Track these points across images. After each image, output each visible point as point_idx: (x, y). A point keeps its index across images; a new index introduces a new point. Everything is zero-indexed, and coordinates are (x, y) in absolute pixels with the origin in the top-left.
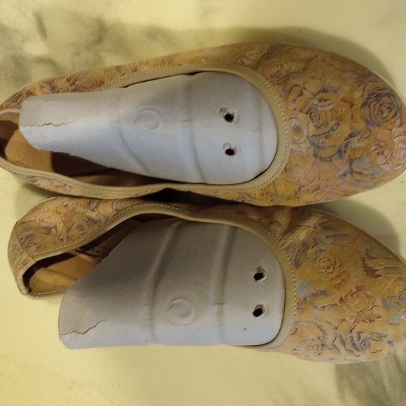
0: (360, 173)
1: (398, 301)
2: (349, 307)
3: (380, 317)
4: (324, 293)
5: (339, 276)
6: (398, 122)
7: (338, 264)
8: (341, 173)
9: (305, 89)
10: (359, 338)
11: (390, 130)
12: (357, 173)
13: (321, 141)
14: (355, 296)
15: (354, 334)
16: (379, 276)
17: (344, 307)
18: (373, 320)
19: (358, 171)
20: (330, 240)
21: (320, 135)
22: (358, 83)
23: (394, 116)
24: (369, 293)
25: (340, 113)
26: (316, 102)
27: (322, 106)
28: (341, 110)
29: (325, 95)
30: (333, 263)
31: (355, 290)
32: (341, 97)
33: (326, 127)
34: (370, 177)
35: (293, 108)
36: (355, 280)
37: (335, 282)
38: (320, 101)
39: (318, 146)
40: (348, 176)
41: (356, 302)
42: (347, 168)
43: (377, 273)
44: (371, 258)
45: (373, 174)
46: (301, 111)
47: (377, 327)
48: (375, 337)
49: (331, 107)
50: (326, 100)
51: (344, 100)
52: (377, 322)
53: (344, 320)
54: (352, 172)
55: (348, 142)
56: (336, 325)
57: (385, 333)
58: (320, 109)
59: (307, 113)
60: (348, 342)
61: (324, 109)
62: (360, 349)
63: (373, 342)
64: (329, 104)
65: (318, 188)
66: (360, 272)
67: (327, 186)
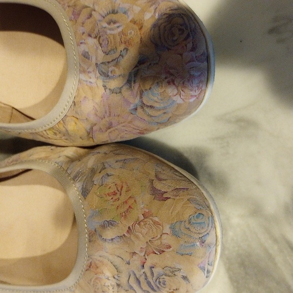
0: (151, 107)
1: (188, 226)
2: (137, 237)
3: (169, 247)
4: (111, 223)
5: (126, 202)
6: (190, 46)
7: (124, 189)
8: (132, 107)
9: (95, 10)
10: (152, 273)
11: (181, 55)
12: (148, 106)
13: (110, 69)
14: (142, 224)
15: (147, 269)
16: (167, 198)
17: (133, 238)
18: (163, 251)
19: (148, 104)
20: (120, 164)
21: (108, 62)
22: (150, 3)
23: (186, 39)
24: (156, 219)
25: (129, 36)
26: (105, 25)
27: (110, 29)
28: (131, 33)
29: (114, 17)
30: (119, 189)
31: (142, 218)
32: (131, 18)
33: (115, 53)
34: (162, 112)
35: (81, 32)
36: (142, 206)
37: (122, 210)
38: (109, 23)
39: (108, 76)
40: (140, 110)
41: (144, 231)
42: (137, 101)
43: (165, 196)
44: (160, 180)
45: (165, 108)
46: (90, 35)
47: (168, 259)
48: (168, 272)
49: (120, 30)
50: (115, 23)
51: (134, 22)
52: (168, 254)
53: (134, 253)
54: (143, 105)
55: (138, 70)
56: (128, 260)
57: (178, 266)
58: (109, 32)
59: (96, 37)
60: (142, 279)
61: (112, 32)
62: (155, 288)
63: (167, 278)
64: (118, 27)
65: (110, 126)
66: (148, 197)
67: (119, 123)
